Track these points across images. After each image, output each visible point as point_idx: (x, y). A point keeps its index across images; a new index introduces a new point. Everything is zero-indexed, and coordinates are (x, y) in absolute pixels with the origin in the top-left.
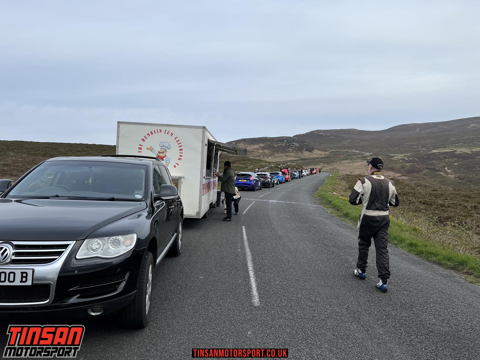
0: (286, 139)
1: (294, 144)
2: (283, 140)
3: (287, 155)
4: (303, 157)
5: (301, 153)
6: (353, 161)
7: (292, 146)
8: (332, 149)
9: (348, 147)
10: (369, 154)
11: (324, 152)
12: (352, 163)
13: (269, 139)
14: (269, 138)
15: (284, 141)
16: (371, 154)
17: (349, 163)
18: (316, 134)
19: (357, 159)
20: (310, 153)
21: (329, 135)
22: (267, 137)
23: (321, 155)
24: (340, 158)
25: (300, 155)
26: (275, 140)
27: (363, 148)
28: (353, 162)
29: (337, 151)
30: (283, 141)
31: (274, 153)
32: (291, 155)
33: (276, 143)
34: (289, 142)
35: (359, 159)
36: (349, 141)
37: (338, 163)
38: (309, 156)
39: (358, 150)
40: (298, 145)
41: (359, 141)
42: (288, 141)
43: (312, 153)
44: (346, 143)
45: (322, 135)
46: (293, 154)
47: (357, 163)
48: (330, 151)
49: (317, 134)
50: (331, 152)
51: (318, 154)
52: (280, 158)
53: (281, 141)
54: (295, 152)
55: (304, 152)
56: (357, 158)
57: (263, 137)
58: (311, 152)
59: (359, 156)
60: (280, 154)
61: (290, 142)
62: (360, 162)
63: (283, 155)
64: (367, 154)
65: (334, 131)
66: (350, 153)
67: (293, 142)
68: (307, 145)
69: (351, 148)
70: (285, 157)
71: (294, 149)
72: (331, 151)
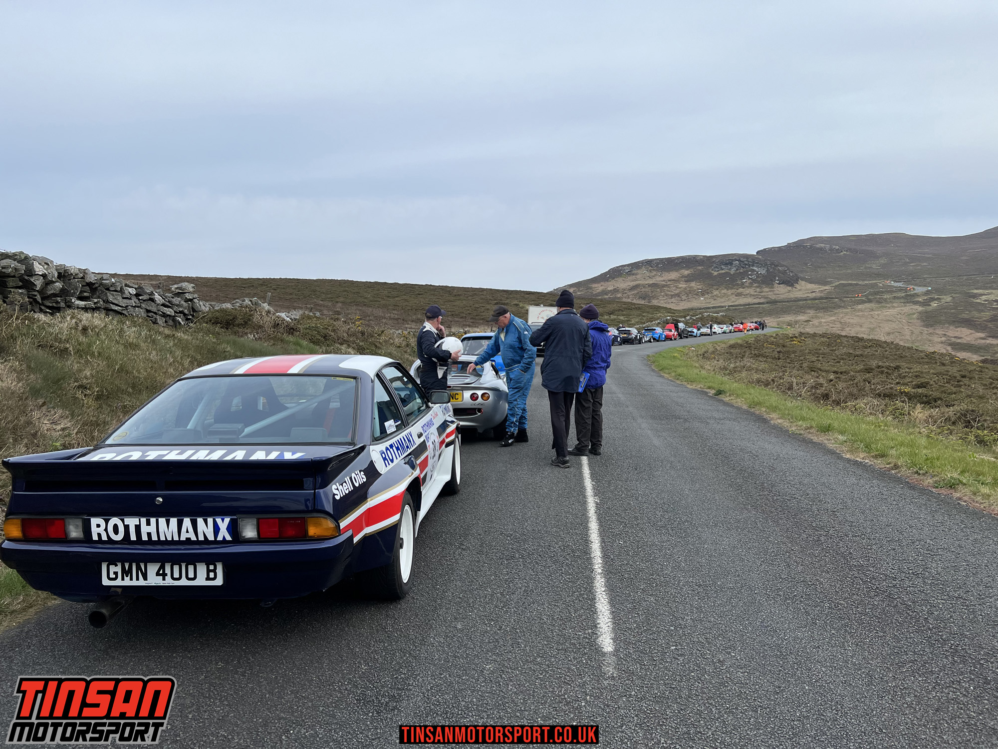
0: (738, 259)
1: (754, 271)
2: (733, 260)
3: (738, 293)
4: (773, 296)
5: (770, 288)
6: (883, 304)
7: (750, 275)
8: (839, 279)
9: (878, 275)
10: (924, 289)
11: (820, 286)
12: (878, 311)
13: (701, 259)
14: (702, 257)
15: (734, 263)
16: (928, 291)
17: (872, 310)
18: (808, 247)
19: (894, 301)
20: (789, 288)
21: (837, 247)
22: (697, 255)
23: (814, 292)
24: (853, 299)
25: (767, 292)
26: (714, 262)
27: (913, 278)
28: (881, 307)
29: (851, 285)
30: (731, 264)
31: (711, 289)
32: (748, 292)
33: (717, 267)
34: (743, 265)
35: (897, 301)
36: (883, 261)
37: (847, 310)
38: (787, 294)
39: (900, 282)
40: (763, 271)
41: (908, 260)
42: (741, 263)
43: (794, 289)
44: (875, 266)
45: (821, 249)
46: (751, 291)
47: (889, 309)
48: (834, 285)
49: (811, 246)
50: (836, 287)
51: (807, 290)
52: (723, 300)
53: (726, 264)
54: (756, 287)
55: (776, 285)
56: (894, 299)
57: (689, 256)
58: (792, 285)
59: (898, 295)
60: (725, 291)
61: (746, 264)
62: (896, 307)
63: (730, 292)
64: (918, 290)
65: (850, 238)
66: (881, 288)
67: (753, 266)
68: (784, 272)
69: (886, 277)
70: (733, 298)
71: (754, 281)
72: (838, 283)
